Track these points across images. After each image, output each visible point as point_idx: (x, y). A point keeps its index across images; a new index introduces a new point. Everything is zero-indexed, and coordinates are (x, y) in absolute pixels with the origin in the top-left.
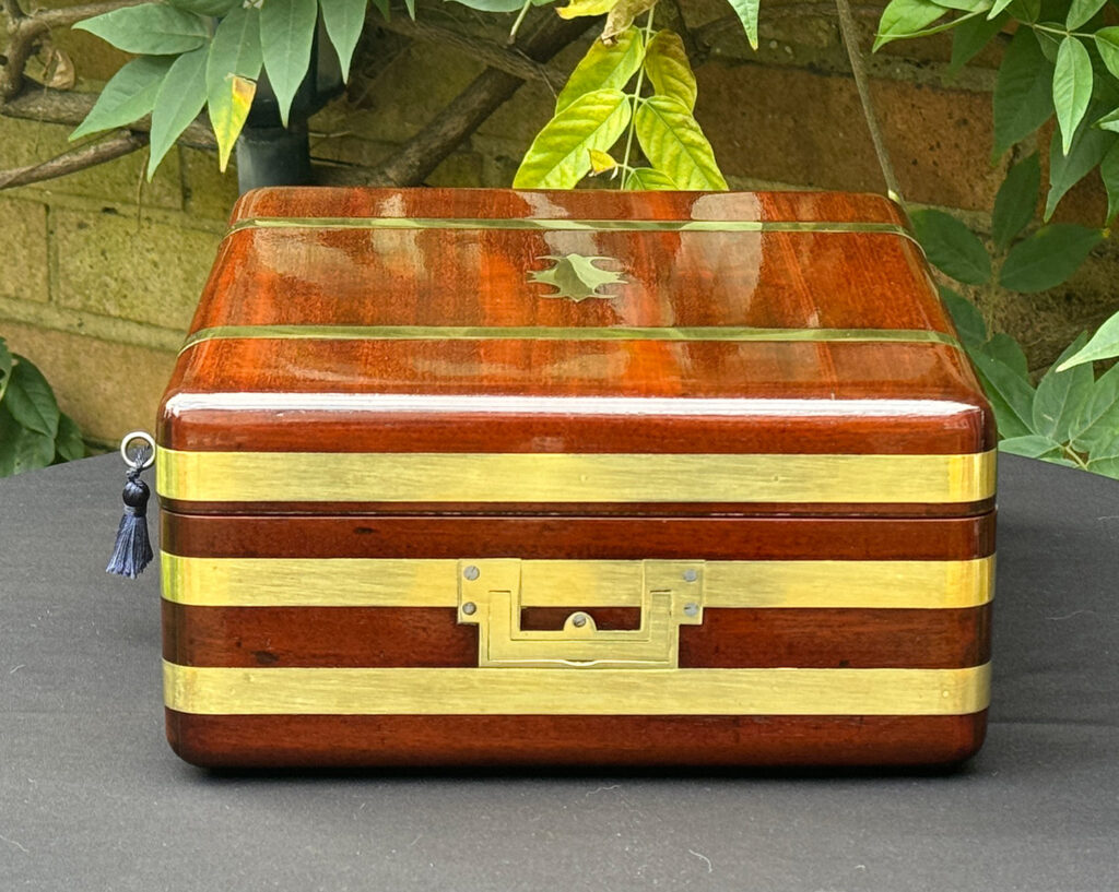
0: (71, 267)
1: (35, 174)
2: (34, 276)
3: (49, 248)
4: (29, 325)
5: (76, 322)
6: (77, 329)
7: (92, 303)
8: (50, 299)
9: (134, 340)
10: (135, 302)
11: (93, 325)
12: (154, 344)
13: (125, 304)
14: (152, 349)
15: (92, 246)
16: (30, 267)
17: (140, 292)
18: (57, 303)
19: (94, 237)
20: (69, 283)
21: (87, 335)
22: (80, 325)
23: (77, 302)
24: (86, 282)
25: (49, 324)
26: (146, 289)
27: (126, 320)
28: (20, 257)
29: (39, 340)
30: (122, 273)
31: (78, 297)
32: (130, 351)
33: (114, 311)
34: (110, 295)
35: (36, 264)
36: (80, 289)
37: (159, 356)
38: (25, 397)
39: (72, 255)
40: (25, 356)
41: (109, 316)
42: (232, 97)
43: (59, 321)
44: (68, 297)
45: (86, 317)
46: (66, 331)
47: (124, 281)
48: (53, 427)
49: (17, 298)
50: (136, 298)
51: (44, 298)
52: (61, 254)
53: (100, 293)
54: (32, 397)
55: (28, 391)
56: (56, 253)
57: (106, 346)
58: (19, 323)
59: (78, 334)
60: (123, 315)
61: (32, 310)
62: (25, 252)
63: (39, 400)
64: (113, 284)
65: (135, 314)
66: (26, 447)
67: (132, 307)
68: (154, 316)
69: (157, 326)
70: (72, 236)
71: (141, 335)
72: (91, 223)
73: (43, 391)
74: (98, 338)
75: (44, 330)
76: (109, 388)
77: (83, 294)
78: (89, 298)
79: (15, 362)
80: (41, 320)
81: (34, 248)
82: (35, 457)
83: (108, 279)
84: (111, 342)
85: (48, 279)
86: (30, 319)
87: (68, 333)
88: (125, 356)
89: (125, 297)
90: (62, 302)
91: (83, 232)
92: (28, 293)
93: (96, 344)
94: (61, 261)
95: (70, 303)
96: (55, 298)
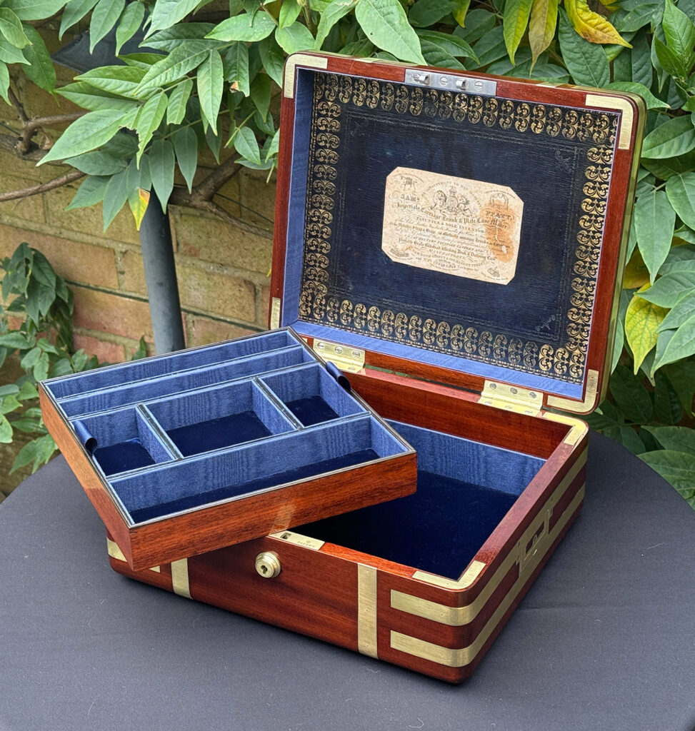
0: (54, 209)
1: (40, 190)
2: (37, 212)
3: (43, 201)
4: (37, 232)
5: (58, 232)
6: (59, 235)
7: (65, 225)
8: (46, 222)
9: (85, 241)
10: (85, 226)
11: (66, 234)
12: (94, 243)
13: (80, 225)
14: (94, 246)
15: (63, 201)
16: (36, 208)
17: (87, 221)
18: (49, 224)
19: (64, 197)
20: (54, 216)
21: (63, 238)
22: (60, 233)
23: (58, 224)
24: (62, 216)
25: (46, 232)
26: (89, 220)
27: (81, 232)
28: (31, 204)
29: (42, 239)
30: (78, 213)
31: (58, 222)
32: (84, 245)
33: (75, 229)
34: (73, 222)
35: (38, 207)
36: (59, 219)
37: (97, 248)
38: (40, 270)
39: (54, 204)
40: (37, 249)
41: (73, 231)
42: (139, 198)
43: (51, 232)
44: (54, 222)
45: (63, 230)
46: (54, 236)
47: (79, 216)
48: (54, 284)
49: (31, 221)
50: (85, 223)
51: (43, 222)
52: (49, 204)
53: (69, 221)
54: (43, 269)
55: (41, 266)
56: (47, 203)
57: (73, 243)
58: (32, 231)
59: (59, 237)
60: (80, 230)
61: (38, 226)
62: (33, 202)
63: (46, 271)
64: (74, 218)
65: (85, 231)
66: (42, 293)
67: (83, 227)
68: (93, 232)
69: (95, 236)
70: (54, 196)
71: (89, 239)
72: (62, 191)
73: (48, 267)
74: (69, 239)
75: (45, 235)
76: (76, 260)
77: (60, 221)
78: (63, 223)
79: (33, 253)
80: (42, 230)
81: (37, 200)
82: (47, 298)
83: (72, 216)
84: (76, 241)
85: (44, 213)
86: (37, 230)
87: (55, 236)
88: (82, 248)
89: (80, 223)
90: (52, 224)
91: (59, 195)
92: (35, 219)
93: (68, 242)
94: (50, 207)
95: (55, 224)
96: (48, 222)
